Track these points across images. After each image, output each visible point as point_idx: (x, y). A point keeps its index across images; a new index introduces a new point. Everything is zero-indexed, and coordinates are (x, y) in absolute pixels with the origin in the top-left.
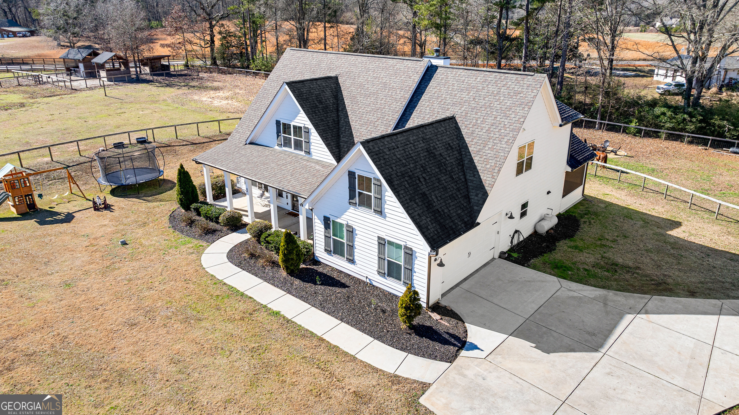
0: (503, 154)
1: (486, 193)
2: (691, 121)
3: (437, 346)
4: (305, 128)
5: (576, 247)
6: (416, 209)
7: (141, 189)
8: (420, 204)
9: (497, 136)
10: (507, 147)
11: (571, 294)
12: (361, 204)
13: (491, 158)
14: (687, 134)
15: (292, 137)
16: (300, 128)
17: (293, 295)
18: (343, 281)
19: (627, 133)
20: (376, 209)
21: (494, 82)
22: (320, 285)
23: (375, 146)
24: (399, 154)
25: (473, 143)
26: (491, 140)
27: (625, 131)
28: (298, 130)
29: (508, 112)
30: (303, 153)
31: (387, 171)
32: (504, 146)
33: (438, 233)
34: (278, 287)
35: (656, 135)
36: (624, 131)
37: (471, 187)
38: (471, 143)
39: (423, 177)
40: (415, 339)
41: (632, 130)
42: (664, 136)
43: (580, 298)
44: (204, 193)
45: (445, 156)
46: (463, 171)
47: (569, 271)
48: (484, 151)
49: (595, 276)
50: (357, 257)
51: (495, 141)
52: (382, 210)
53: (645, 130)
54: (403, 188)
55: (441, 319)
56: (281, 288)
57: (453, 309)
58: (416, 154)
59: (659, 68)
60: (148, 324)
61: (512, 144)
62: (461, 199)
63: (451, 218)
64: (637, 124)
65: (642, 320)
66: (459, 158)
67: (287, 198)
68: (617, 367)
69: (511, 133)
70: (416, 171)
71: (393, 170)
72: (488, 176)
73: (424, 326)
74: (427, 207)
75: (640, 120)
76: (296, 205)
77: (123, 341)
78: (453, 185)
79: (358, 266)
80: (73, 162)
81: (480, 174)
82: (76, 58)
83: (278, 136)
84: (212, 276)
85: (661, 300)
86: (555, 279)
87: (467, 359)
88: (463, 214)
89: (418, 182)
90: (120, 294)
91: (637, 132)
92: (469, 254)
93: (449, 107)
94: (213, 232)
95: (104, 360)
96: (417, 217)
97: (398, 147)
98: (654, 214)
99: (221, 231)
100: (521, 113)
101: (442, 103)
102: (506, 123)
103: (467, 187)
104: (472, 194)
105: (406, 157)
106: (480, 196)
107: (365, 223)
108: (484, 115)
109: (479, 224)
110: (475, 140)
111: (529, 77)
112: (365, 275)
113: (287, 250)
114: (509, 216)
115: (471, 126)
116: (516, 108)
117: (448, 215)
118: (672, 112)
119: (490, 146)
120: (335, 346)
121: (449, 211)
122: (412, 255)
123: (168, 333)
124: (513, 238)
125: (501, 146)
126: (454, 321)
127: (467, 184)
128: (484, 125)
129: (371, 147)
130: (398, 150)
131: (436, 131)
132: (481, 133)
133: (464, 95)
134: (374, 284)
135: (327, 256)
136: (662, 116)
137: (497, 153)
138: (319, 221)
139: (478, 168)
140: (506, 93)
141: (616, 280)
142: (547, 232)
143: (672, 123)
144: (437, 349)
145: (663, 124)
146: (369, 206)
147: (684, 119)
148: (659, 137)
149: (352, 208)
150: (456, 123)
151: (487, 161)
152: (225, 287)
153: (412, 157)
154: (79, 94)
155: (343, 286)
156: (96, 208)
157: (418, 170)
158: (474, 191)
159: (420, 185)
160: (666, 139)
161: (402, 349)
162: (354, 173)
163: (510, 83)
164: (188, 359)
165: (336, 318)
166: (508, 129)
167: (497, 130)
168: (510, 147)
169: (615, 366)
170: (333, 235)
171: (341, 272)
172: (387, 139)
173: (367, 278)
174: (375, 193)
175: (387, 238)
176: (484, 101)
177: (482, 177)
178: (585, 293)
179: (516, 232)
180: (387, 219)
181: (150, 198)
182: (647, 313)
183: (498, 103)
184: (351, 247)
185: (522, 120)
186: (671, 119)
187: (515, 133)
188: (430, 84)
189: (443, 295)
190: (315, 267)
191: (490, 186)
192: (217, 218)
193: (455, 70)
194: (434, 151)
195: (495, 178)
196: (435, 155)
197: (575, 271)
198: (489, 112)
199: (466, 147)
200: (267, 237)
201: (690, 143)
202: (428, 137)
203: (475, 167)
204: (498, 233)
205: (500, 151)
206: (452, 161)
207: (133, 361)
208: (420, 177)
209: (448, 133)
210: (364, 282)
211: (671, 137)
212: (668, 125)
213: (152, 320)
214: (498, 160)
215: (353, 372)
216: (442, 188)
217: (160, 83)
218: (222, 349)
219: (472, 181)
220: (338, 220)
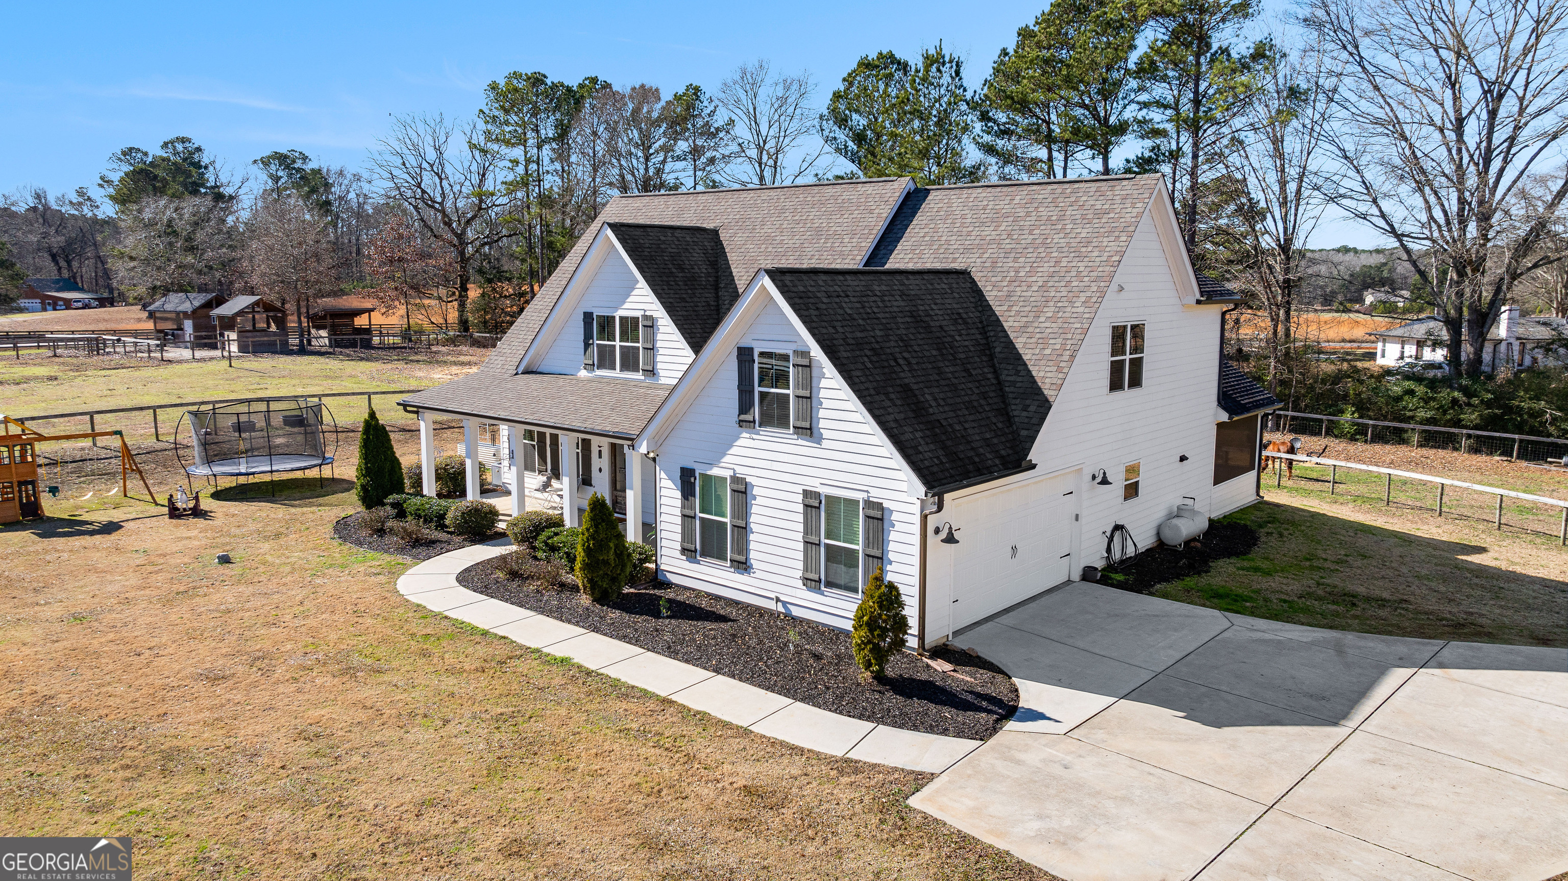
0: (1079, 326)
1: (1047, 401)
2: (1469, 404)
3: (948, 712)
4: (646, 317)
5: (1256, 569)
6: (890, 410)
7: (281, 491)
8: (899, 402)
9: (1064, 294)
10: (1087, 310)
11: (1259, 635)
12: (767, 420)
13: (1051, 336)
14: (1465, 431)
15: (618, 343)
16: (635, 320)
17: (605, 635)
18: (722, 612)
19: (1336, 437)
20: (799, 424)
21: (1050, 200)
22: (668, 617)
23: (798, 283)
24: (851, 308)
25: (1013, 313)
26: (1052, 304)
27: (1332, 431)
28: (630, 326)
29: (1084, 249)
30: (639, 376)
31: (824, 331)
32: (1081, 310)
33: (942, 463)
34: (569, 622)
35: (1398, 437)
36: (1329, 433)
37: (1011, 395)
38: (1007, 314)
39: (904, 358)
40: (893, 700)
41: (1347, 428)
42: (1416, 438)
43: (1279, 642)
44: (418, 483)
45: (952, 333)
46: (993, 366)
47: (1246, 601)
48: (1036, 324)
49: (1307, 610)
50: (756, 554)
51: (1060, 304)
52: (814, 425)
53: (1373, 426)
54: (860, 366)
55: (954, 671)
56: (577, 624)
57: (980, 654)
58: (887, 315)
59: (1384, 341)
60: (255, 676)
61: (1097, 305)
62: (990, 414)
63: (969, 442)
64: (1356, 415)
65: (1435, 678)
66: (983, 342)
67: (600, 457)
68: (1391, 751)
69: (1093, 284)
70: (888, 345)
71: (837, 332)
72: (1048, 369)
73: (914, 680)
74: (913, 411)
75: (1362, 408)
76: (620, 499)
77: (188, 704)
78: (970, 385)
79: (758, 574)
80: (140, 448)
81: (1031, 368)
82: (180, 308)
83: (587, 346)
84: (418, 606)
85: (1471, 647)
86: (1216, 613)
87: (1021, 736)
88: (995, 441)
89: (893, 363)
90: (198, 632)
91: (1357, 432)
92: (1014, 549)
93: (957, 255)
94: (431, 543)
95: (136, 733)
96: (893, 425)
97: (847, 296)
98: (1419, 534)
99: (448, 542)
100: (1113, 246)
101: (942, 251)
102: (1081, 269)
103: (1003, 396)
104: (1013, 407)
105: (865, 316)
106: (1032, 408)
107: (776, 466)
108: (1033, 260)
109: (1033, 467)
110: (1014, 308)
111: (1125, 183)
112: (773, 595)
113: (594, 539)
114: (1099, 479)
115: (1005, 284)
116: (1101, 239)
117: (963, 436)
118: (1426, 386)
119: (1050, 315)
120: (699, 712)
121: (965, 429)
122: (882, 520)
123: (299, 691)
124: (1111, 539)
125: (1074, 310)
126: (987, 675)
127: (1001, 390)
128: (1034, 279)
129: (788, 283)
130: (847, 300)
131: (930, 287)
132: (1029, 294)
133: (987, 231)
134: (796, 612)
135: (687, 565)
136: (1406, 398)
137: (1066, 325)
138: (669, 484)
139: (1025, 357)
140: (1078, 217)
141: (1355, 617)
142: (1187, 543)
143: (1430, 409)
144: (946, 718)
145: (1411, 413)
146: (782, 421)
147: (1455, 401)
148: (1403, 441)
149: (745, 435)
150: (973, 282)
151: (1044, 342)
152: (445, 623)
153: (878, 318)
154: (177, 368)
155: (724, 619)
156: (174, 512)
157: (892, 344)
158: (1018, 401)
159: (897, 369)
160: (1421, 445)
161: (861, 717)
162: (750, 350)
163: (1084, 198)
164: (340, 733)
165: (705, 668)
166: (1086, 279)
167: (1063, 284)
168: (1093, 310)
169: (1385, 749)
170: (703, 511)
171: (718, 598)
172: (824, 277)
173: (778, 600)
174: (797, 386)
175: (824, 491)
176: (1031, 237)
177: (1034, 374)
178: (1289, 635)
179: (1118, 528)
180: (825, 444)
181: (297, 502)
182: (1441, 666)
183: (1062, 235)
184: (742, 530)
185: (1117, 258)
186: (1426, 403)
187: (1102, 284)
188: (914, 222)
189: (956, 633)
190: (657, 592)
191: (1054, 387)
192: (442, 517)
193: (966, 191)
194: (927, 319)
195: (1065, 370)
196: (929, 326)
197: (1261, 603)
198: (1043, 255)
199: (997, 323)
200: (549, 538)
201: (1475, 450)
202: (913, 293)
203: (1019, 357)
204: (1077, 518)
205: (1072, 320)
206: (966, 343)
207: (206, 735)
208: (898, 355)
209: (956, 295)
210: (771, 613)
211: (1431, 440)
212: (1421, 414)
213: (266, 673)
214: (1069, 336)
215: (744, 754)
216: (947, 385)
217: (348, 355)
218: (425, 716)
219: (1014, 383)
220: (715, 472)
